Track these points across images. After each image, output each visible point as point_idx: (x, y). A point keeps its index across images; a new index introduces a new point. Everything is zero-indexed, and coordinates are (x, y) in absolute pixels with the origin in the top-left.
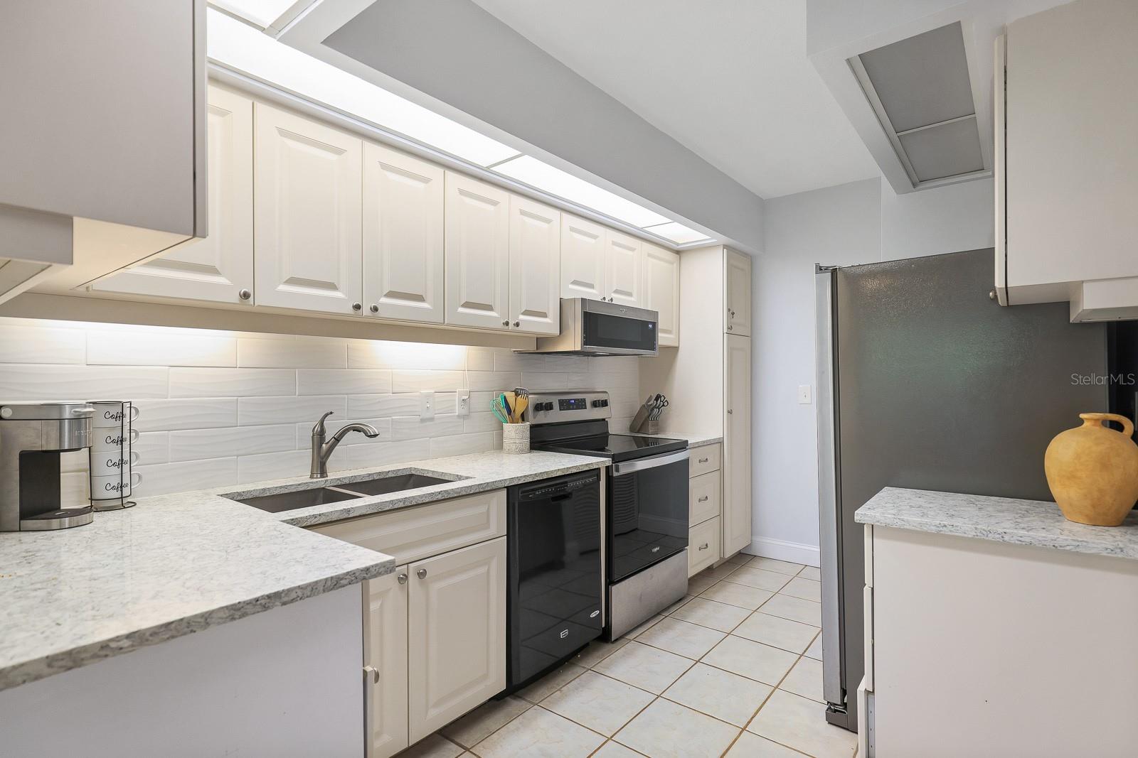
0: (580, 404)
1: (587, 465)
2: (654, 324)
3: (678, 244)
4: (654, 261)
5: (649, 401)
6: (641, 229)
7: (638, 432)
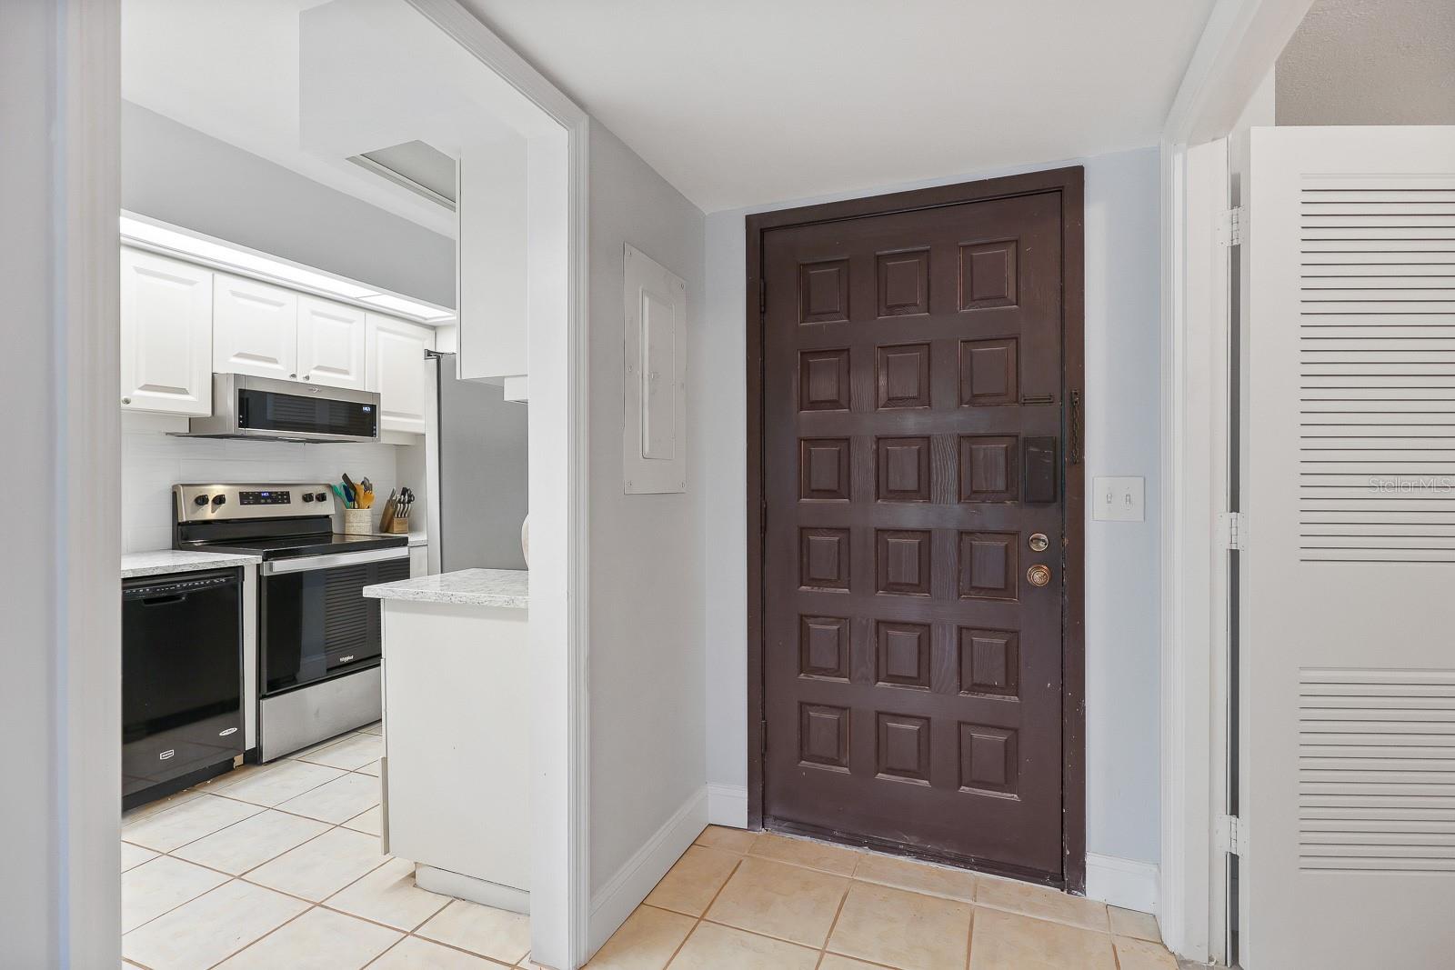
0: (283, 498)
1: (213, 563)
2: (373, 407)
3: (426, 319)
4: (387, 335)
5: (392, 496)
6: (357, 299)
7: (387, 531)
